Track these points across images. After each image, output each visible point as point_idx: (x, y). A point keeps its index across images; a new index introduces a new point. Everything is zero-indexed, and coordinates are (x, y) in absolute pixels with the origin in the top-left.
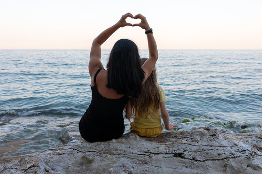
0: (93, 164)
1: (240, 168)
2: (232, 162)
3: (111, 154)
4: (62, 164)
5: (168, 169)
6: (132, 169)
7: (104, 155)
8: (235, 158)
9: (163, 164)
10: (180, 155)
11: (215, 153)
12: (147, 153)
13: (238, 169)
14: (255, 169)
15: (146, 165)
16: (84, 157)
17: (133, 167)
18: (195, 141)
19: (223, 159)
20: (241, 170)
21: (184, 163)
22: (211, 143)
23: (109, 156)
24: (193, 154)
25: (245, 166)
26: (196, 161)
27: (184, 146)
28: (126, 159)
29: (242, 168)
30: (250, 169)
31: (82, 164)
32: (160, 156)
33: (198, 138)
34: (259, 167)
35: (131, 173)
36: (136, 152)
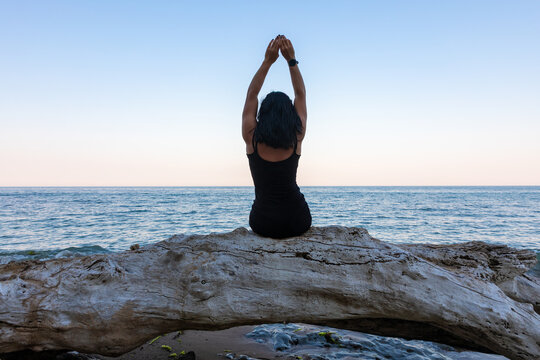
0: (182, 262)
1: (391, 275)
2: (379, 267)
3: (207, 251)
4: (140, 264)
5: (286, 272)
6: (235, 269)
7: (199, 253)
8: (383, 262)
9: (280, 266)
10: (305, 255)
11: (355, 254)
12: (258, 250)
13: (389, 277)
14: (414, 279)
15: (255, 266)
16: (169, 254)
17: (237, 267)
18: (328, 239)
19: (366, 263)
20: (393, 279)
21: (310, 265)
22: (350, 243)
23: (205, 253)
24: (323, 255)
25: (398, 273)
26: (327, 264)
27: (311, 245)
28: (228, 257)
29: (394, 275)
30: (406, 279)
31: (167, 262)
32: (276, 256)
33: (332, 235)
34: (418, 275)
35: (232, 274)
36: (242, 248)
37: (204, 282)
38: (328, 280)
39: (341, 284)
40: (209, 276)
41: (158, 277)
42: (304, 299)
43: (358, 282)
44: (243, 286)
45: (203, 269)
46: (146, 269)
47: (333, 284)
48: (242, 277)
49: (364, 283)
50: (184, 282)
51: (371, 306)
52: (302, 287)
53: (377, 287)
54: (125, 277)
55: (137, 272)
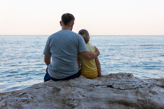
0: (60, 92)
1: (145, 93)
2: (140, 90)
3: (70, 86)
4: (40, 94)
5: (104, 94)
6: (84, 94)
7: (66, 87)
8: (142, 88)
9: (102, 91)
10: (111, 86)
11: (131, 85)
13: (144, 94)
14: (154, 94)
15: (92, 92)
16: (54, 89)
18: (119, 79)
19: (135, 88)
20: (146, 94)
21: (114, 90)
22: (128, 80)
23: (69, 88)
24: (118, 86)
25: (148, 92)
26: (120, 89)
27: (113, 82)
28: (80, 89)
29: (146, 93)
30: (151, 94)
31: (53, 92)
32: (99, 87)
33: (120, 77)
34: (155, 92)
35: (83, 96)
36: (85, 84)
37: (74, 100)
38: (121, 96)
39: (126, 98)
40: (75, 97)
41: (50, 99)
42: (112, 105)
43: (133, 97)
44: (88, 101)
45: (72, 95)
46: (44, 96)
47: (123, 98)
48: (87, 97)
49: (135, 97)
50: (64, 101)
51: (138, 106)
52: (112, 100)
53: (140, 98)
54: (35, 100)
55: (40, 98)
